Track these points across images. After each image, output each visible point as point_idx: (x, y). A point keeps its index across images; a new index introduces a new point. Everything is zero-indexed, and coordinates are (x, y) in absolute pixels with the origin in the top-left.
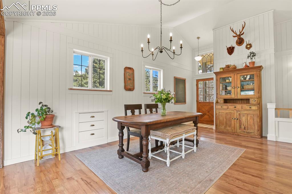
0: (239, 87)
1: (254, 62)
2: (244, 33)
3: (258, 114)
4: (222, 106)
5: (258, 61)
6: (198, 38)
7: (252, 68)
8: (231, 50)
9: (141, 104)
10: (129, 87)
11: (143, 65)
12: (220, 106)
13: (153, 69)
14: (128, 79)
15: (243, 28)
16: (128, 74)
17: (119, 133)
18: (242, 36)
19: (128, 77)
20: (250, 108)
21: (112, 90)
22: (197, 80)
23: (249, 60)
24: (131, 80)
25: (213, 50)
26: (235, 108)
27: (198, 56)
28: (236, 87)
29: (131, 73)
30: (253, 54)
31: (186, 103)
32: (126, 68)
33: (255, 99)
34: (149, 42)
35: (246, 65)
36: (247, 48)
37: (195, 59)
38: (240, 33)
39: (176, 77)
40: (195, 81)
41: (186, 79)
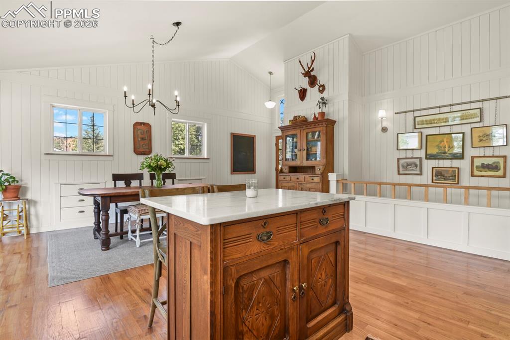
0: (304, 150)
1: (324, 113)
2: (313, 68)
3: (320, 188)
4: (285, 177)
5: (331, 111)
6: (270, 73)
7: (320, 122)
8: (303, 94)
9: (143, 174)
10: (141, 150)
11: (168, 118)
12: (283, 177)
13: (189, 123)
14: (139, 139)
15: (313, 61)
16: (139, 132)
17: (95, 208)
18: (312, 73)
19: (140, 136)
20: (313, 179)
21: (112, 154)
22: (276, 137)
23: (318, 111)
24: (145, 141)
25: (284, 95)
26: (298, 180)
27: (270, 100)
28: (301, 149)
29: (145, 131)
30: (324, 102)
31: (255, 173)
32: (137, 125)
33: (320, 167)
34: (125, 96)
35: (315, 116)
36: (320, 91)
37: (265, 105)
38: (309, 68)
39: (233, 133)
40: (275, 138)
41: (255, 136)
